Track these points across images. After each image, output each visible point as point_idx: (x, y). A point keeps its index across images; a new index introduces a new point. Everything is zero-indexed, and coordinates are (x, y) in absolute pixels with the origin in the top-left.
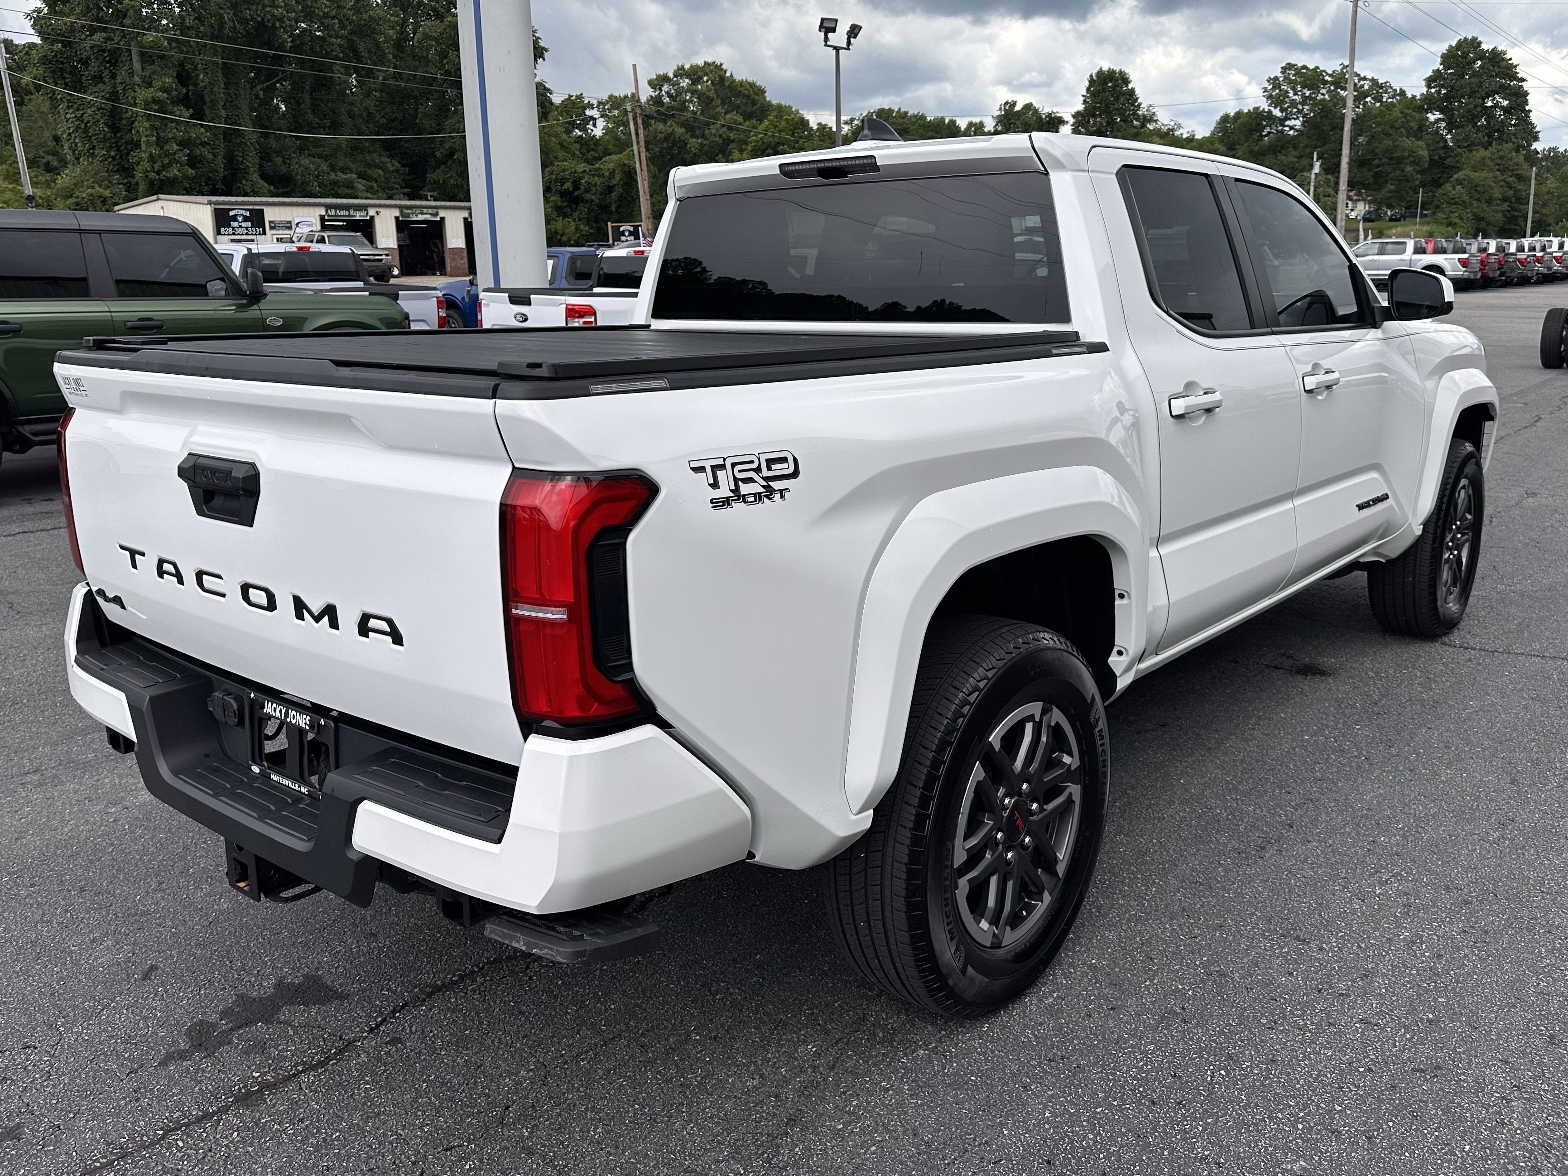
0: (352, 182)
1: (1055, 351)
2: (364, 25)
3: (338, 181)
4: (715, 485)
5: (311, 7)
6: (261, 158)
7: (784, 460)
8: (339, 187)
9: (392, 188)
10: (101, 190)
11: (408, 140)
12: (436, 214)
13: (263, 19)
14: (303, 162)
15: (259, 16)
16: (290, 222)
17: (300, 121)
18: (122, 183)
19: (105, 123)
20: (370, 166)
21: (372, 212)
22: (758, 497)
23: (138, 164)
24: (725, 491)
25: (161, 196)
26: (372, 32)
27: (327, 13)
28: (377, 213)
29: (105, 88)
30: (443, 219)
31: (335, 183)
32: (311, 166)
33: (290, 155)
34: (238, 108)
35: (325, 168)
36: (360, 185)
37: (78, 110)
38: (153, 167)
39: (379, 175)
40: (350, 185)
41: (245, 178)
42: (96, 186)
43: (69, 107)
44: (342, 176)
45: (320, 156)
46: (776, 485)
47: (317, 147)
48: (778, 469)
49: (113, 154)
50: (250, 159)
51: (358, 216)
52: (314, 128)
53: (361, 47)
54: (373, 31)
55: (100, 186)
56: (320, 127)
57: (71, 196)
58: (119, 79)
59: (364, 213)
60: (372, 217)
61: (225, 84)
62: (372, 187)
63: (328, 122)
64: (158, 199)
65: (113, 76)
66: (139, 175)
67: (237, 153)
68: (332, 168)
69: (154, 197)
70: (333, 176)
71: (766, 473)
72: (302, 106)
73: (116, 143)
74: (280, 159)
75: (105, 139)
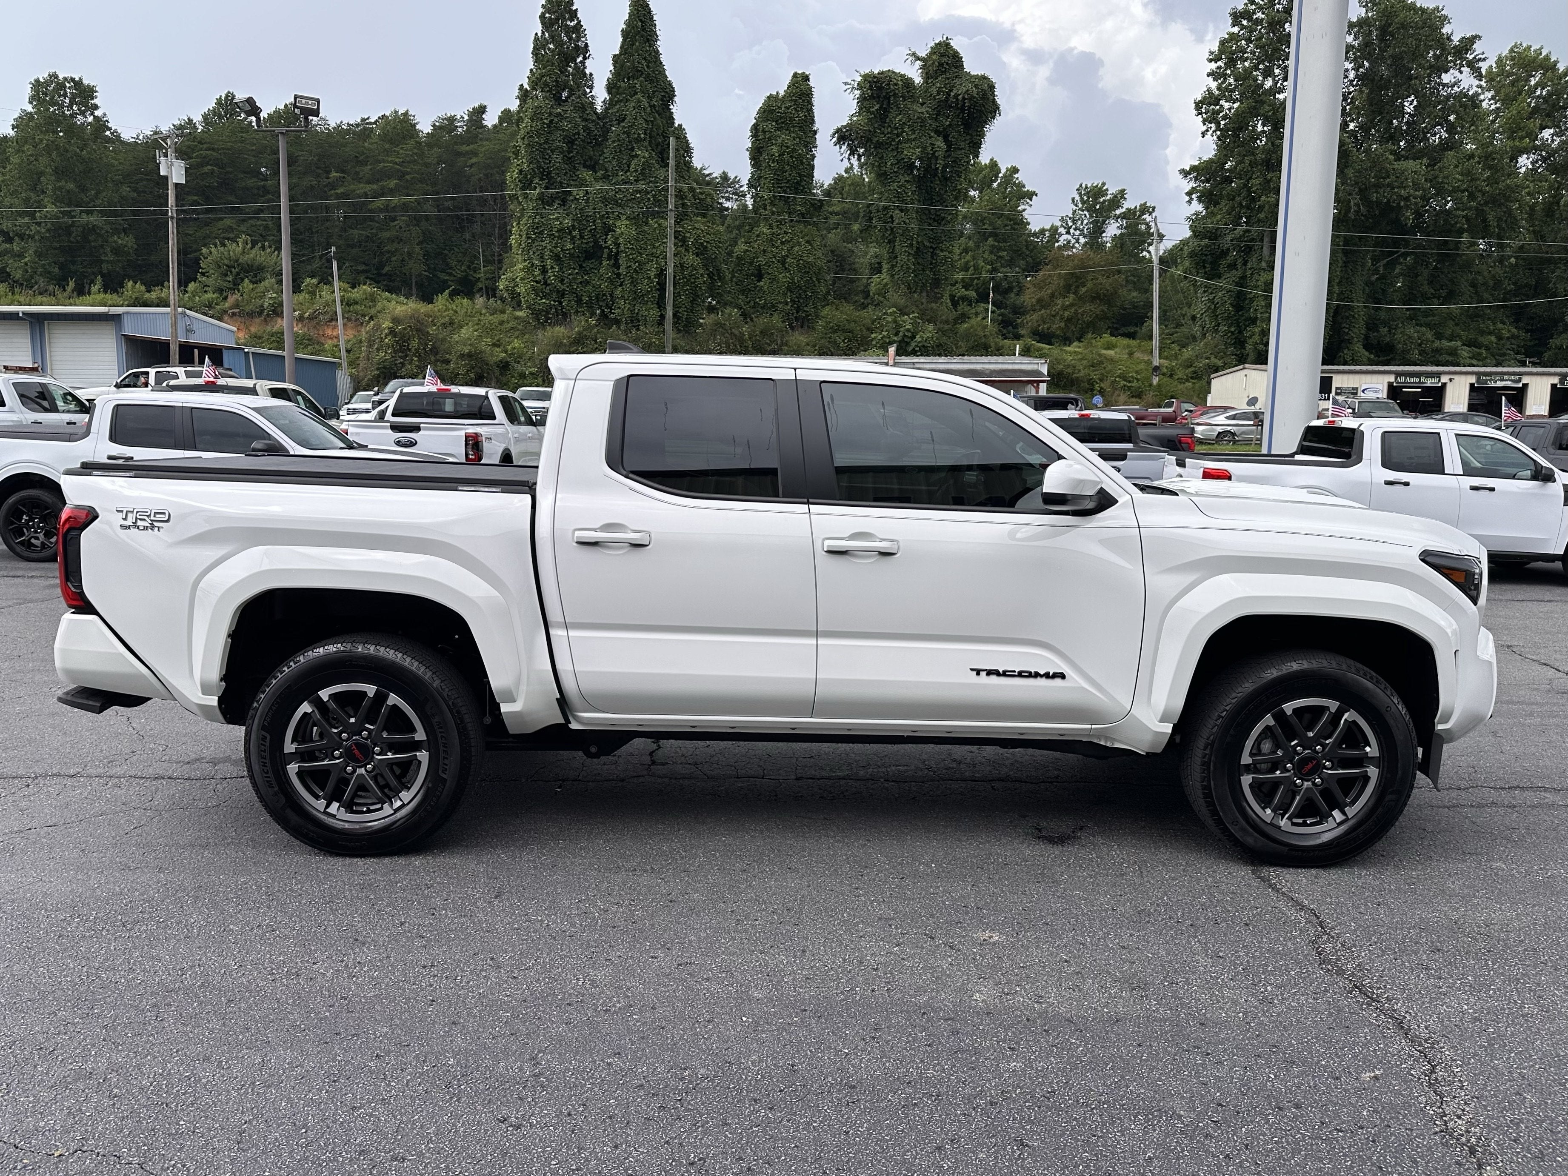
0: (1456, 349)
1: (460, 488)
2: (1499, 194)
3: (1442, 349)
4: (125, 519)
5: (1442, 182)
6: (1368, 329)
7: (164, 514)
8: (1441, 354)
9: (1504, 355)
10: (1216, 361)
11: (1538, 304)
12: (1520, 380)
13: (1389, 200)
14: (1407, 332)
15: (1385, 197)
16: (1357, 389)
17: (1415, 292)
18: (1236, 355)
19: (1231, 304)
20: (1482, 333)
21: (1444, 379)
22: (146, 528)
23: (1250, 337)
24: (129, 522)
25: (1247, 366)
26: (1507, 201)
27: (1458, 187)
28: (1451, 380)
29: (1236, 274)
30: (1525, 386)
31: (1437, 351)
32: (1416, 335)
33: (1397, 325)
34: (1353, 284)
35: (1430, 336)
36: (1465, 352)
37: (1212, 293)
38: (1262, 340)
39: (1491, 342)
40: (1453, 352)
41: (1348, 347)
42: (1212, 357)
43: (1205, 292)
44: (1445, 344)
45: (1428, 325)
46: (156, 524)
47: (1427, 316)
48: (159, 517)
49: (1233, 329)
50: (1356, 330)
51: (1430, 382)
52: (1429, 299)
53: (1491, 217)
54: (1508, 199)
55: (1216, 357)
56: (1434, 297)
57: (1191, 366)
58: (1249, 265)
59: (1436, 380)
60: (1444, 385)
61: (1344, 262)
62: (1480, 354)
63: (1444, 293)
64: (1244, 368)
65: (1245, 263)
66: (1249, 347)
67: (1344, 325)
68: (1439, 336)
69: (1241, 367)
70: (1437, 344)
71: (152, 518)
72: (1420, 278)
73: (1237, 320)
74: (1386, 329)
75: (1229, 317)
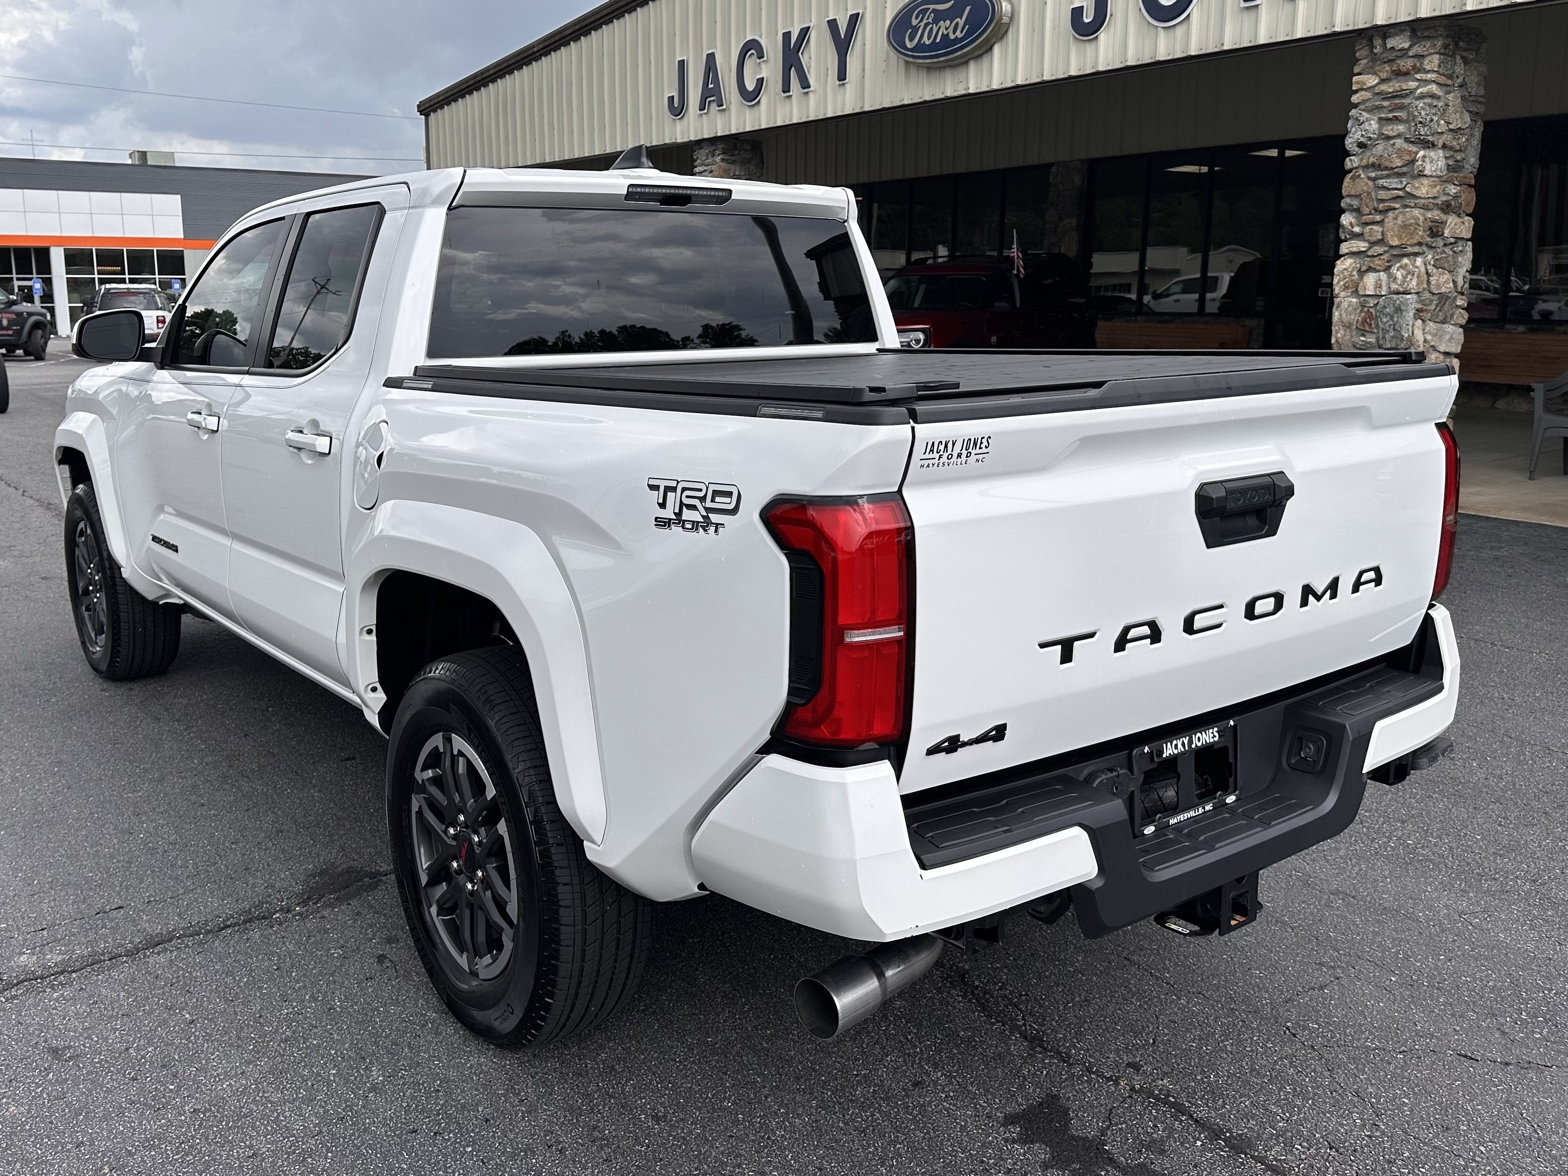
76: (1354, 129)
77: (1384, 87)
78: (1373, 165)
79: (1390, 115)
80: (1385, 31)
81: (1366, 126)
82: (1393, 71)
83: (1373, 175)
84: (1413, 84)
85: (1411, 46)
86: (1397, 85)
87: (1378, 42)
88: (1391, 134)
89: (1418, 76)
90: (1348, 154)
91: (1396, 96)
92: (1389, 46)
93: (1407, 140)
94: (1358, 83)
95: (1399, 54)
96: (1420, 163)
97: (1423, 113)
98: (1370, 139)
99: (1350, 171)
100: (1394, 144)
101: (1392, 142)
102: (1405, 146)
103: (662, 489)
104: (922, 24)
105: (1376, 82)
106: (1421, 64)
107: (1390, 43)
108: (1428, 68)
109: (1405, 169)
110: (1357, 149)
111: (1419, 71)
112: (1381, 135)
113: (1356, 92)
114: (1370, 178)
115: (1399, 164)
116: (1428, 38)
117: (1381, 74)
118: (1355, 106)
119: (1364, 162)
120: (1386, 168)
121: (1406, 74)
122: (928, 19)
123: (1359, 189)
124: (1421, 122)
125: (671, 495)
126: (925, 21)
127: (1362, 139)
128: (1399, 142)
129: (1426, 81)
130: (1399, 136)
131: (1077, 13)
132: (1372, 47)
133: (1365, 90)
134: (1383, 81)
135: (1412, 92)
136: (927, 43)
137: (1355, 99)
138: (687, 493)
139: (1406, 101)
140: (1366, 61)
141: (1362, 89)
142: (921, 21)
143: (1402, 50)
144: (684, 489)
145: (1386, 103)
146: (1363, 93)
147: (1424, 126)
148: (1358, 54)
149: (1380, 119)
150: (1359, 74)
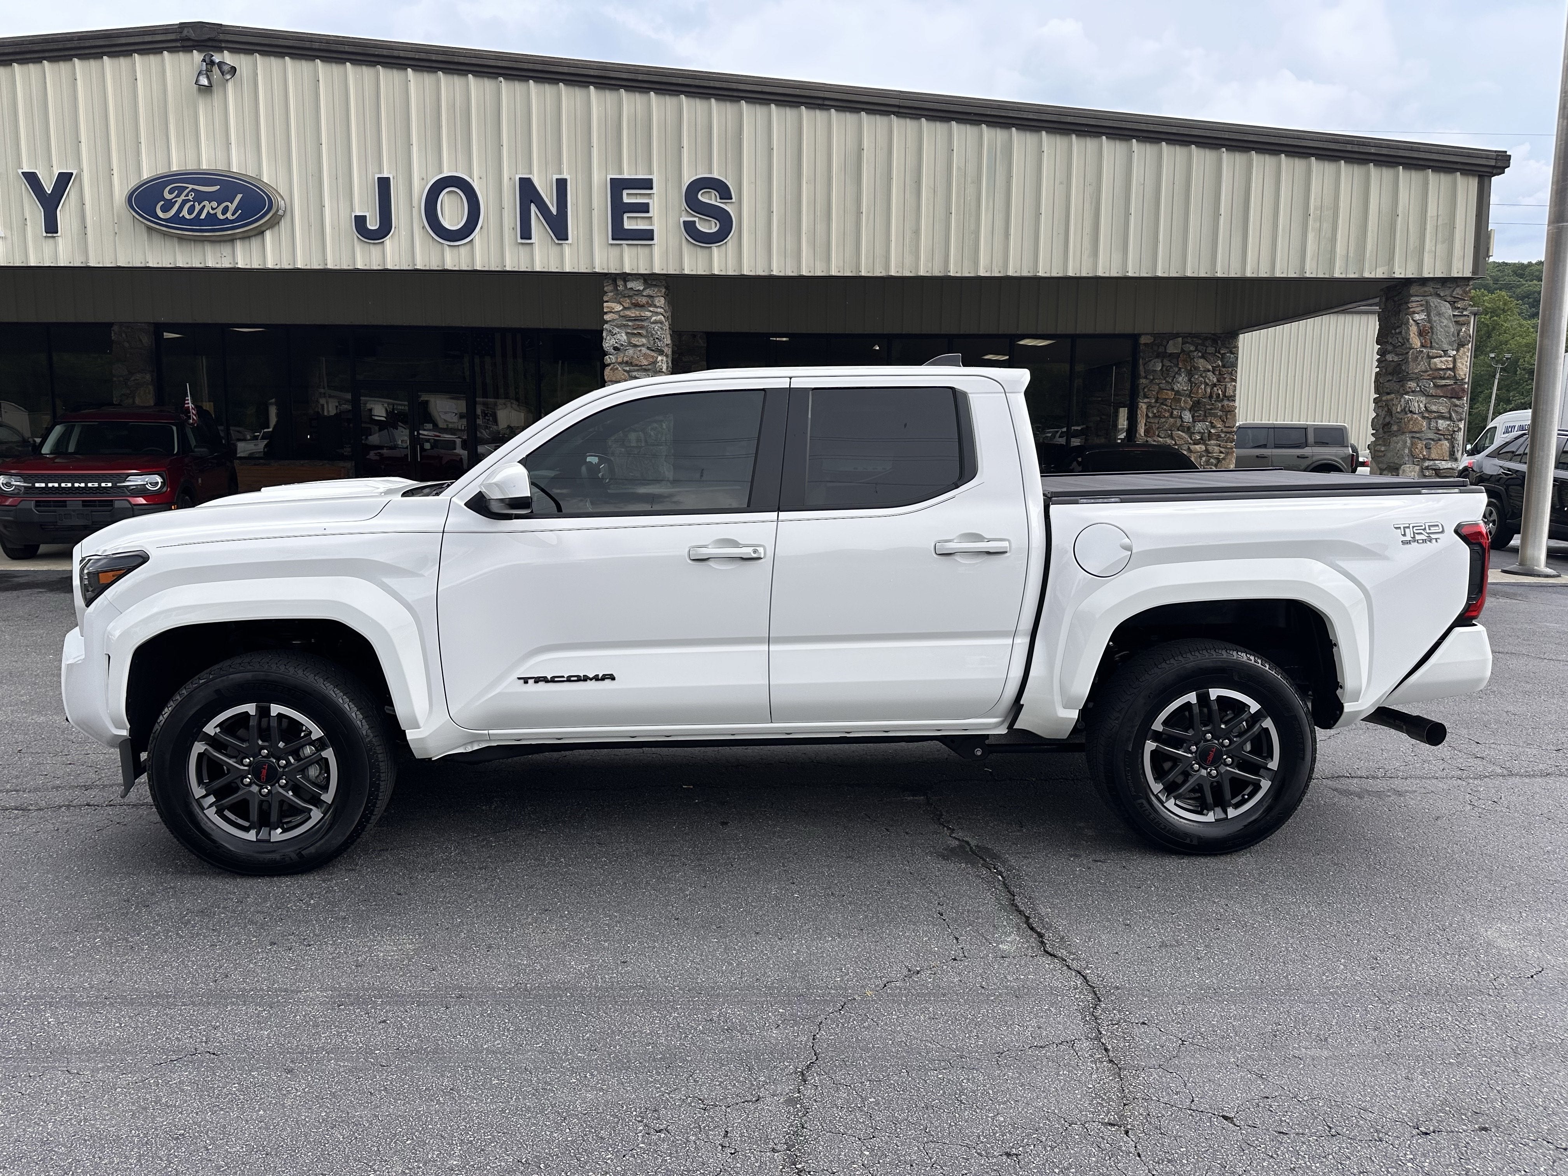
76: (608, 338)
77: (628, 313)
78: (627, 362)
79: (636, 332)
80: (625, 277)
81: (618, 336)
82: (632, 304)
83: (627, 369)
84: (649, 314)
85: (644, 289)
86: (637, 313)
87: (620, 283)
88: (637, 343)
89: (651, 309)
90: (605, 354)
91: (635, 320)
92: (629, 287)
93: (648, 348)
94: (608, 307)
95: (636, 293)
96: (660, 364)
97: (659, 333)
98: (622, 345)
99: (609, 365)
100: (640, 350)
101: (639, 349)
102: (648, 352)
103: (1402, 529)
104: (180, 200)
105: (621, 309)
106: (652, 302)
107: (630, 285)
108: (658, 304)
109: (650, 367)
110: (613, 351)
111: (651, 306)
112: (630, 344)
113: (606, 313)
114: (625, 371)
115: (646, 364)
116: (655, 286)
117: (624, 304)
118: (607, 322)
119: (620, 360)
120: (636, 365)
121: (643, 306)
122: (187, 195)
123: (618, 377)
124: (657, 338)
125: (1407, 530)
126: (183, 197)
127: (616, 345)
128: (644, 350)
129: (657, 313)
130: (643, 345)
131: (360, 221)
132: (616, 286)
133: (613, 313)
134: (625, 308)
135: (648, 318)
136: (188, 217)
137: (606, 317)
138: (1415, 528)
139: (645, 324)
140: (612, 294)
141: (611, 312)
142: (178, 196)
143: (638, 290)
144: (1413, 527)
145: (630, 323)
146: (612, 314)
147: (660, 341)
148: (606, 289)
149: (628, 333)
150: (607, 302)
